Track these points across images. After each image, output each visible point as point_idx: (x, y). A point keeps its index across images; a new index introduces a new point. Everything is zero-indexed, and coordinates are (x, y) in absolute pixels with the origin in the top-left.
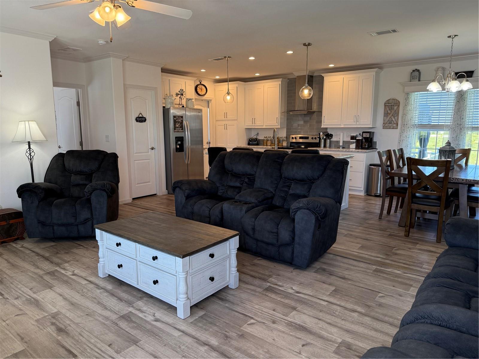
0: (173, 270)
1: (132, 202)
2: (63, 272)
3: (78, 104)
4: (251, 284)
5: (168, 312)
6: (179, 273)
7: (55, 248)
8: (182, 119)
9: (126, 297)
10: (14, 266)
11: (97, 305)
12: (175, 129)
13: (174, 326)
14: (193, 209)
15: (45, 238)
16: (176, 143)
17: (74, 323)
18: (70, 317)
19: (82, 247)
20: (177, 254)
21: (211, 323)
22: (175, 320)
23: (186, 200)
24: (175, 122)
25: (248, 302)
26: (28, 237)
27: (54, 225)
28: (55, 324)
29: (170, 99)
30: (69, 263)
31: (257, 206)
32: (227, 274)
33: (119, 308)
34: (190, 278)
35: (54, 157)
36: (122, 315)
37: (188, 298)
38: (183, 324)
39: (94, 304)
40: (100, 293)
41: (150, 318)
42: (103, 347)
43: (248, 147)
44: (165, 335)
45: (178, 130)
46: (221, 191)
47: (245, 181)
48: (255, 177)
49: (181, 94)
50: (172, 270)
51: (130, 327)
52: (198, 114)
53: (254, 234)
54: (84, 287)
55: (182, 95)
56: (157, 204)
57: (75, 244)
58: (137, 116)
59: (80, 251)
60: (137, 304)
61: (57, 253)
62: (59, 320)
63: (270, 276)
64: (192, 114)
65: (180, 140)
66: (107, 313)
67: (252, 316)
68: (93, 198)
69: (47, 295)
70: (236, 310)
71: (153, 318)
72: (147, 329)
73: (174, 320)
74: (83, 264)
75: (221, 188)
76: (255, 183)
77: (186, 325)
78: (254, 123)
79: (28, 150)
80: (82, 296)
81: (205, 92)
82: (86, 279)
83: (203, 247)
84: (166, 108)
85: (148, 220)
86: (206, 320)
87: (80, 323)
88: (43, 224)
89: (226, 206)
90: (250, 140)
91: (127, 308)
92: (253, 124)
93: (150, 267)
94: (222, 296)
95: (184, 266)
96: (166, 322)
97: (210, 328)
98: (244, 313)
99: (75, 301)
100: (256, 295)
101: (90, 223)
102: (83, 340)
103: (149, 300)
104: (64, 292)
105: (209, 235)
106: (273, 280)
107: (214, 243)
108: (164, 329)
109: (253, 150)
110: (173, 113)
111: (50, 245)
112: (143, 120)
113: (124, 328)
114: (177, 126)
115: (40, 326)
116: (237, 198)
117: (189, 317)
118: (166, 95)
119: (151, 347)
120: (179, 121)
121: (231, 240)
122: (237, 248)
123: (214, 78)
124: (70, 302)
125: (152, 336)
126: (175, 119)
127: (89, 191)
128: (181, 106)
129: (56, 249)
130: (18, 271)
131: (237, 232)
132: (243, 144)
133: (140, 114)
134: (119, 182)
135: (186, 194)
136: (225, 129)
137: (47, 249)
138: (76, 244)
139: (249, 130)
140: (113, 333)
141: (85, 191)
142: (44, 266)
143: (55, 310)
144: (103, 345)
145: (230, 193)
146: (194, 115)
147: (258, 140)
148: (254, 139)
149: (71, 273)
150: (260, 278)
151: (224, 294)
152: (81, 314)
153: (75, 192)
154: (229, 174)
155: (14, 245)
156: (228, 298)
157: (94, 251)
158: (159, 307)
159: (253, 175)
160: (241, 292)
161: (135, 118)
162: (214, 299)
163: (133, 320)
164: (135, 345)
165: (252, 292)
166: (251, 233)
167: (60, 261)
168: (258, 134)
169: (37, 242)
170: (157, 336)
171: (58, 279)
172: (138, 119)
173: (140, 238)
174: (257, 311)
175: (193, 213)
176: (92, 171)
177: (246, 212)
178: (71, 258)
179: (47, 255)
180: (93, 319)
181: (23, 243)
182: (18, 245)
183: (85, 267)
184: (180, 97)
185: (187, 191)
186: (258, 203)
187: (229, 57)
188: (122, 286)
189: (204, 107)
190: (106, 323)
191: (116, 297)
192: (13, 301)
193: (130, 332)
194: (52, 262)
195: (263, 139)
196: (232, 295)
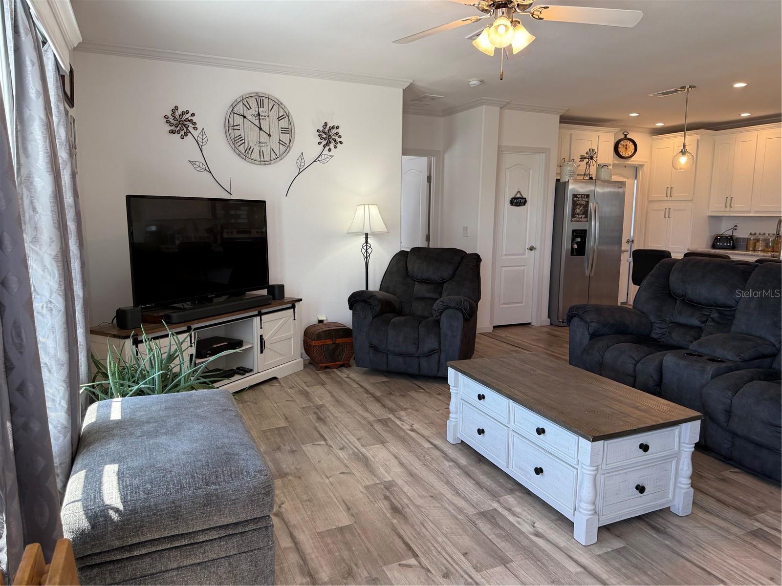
0: (572, 458)
1: (492, 331)
2: (398, 423)
3: (429, 179)
4: (718, 516)
5: (558, 526)
6: (583, 465)
7: (387, 386)
8: (587, 200)
9: (488, 484)
10: (338, 402)
11: (445, 485)
12: (573, 217)
13: (568, 553)
14: (603, 358)
15: (375, 370)
16: (573, 240)
17: (414, 504)
18: (408, 494)
19: (422, 391)
20: (583, 433)
21: (637, 567)
22: (569, 543)
23: (590, 340)
24: (575, 205)
25: (710, 547)
26: (355, 365)
27: (388, 352)
28: (388, 498)
29: (570, 166)
30: (406, 411)
31: (737, 369)
32: (669, 485)
33: (477, 499)
34: (601, 479)
35: (394, 256)
36: (483, 511)
37: (596, 512)
38: (584, 555)
39: (442, 482)
40: (450, 466)
41: (526, 528)
42: (455, 554)
43: (713, 251)
44: (553, 564)
45: (579, 218)
46: (658, 331)
47: (711, 317)
48: (735, 311)
49: (591, 156)
50: (570, 457)
51: (495, 535)
52: (616, 190)
53: (728, 421)
54: (427, 453)
55: (592, 158)
56: (533, 340)
57: (413, 385)
58: (513, 197)
59: (420, 397)
60: (505, 498)
61: (391, 394)
62: (393, 494)
63: (761, 510)
64: (607, 190)
65: (580, 235)
66: (461, 503)
67: (721, 577)
68: (444, 320)
69: (379, 454)
70: (687, 556)
71: (531, 530)
72: (522, 545)
73: (567, 541)
74: (426, 416)
75: (657, 325)
76: (735, 322)
77: (590, 558)
78: (728, 205)
79: (365, 244)
80: (423, 466)
81: (632, 153)
82: (429, 441)
83: (630, 429)
84: (562, 181)
85: (527, 365)
86: (627, 559)
87: (421, 507)
88: (375, 348)
89: (670, 360)
90: (716, 239)
91: (490, 502)
92: (728, 208)
93: (530, 444)
94: (657, 523)
95: (593, 455)
96: (554, 542)
97: (635, 575)
98: (705, 567)
99: (415, 471)
100: (728, 538)
101: (436, 356)
102: (427, 534)
103: (525, 498)
104: (400, 454)
105: (640, 410)
106: (767, 518)
107: (651, 426)
108: (551, 554)
109: (729, 258)
110: (573, 190)
111: (381, 381)
112: (522, 203)
113: (486, 533)
114: (578, 211)
115: (370, 496)
116: (693, 346)
117: (594, 545)
118: (563, 161)
119: (529, 578)
120: (582, 204)
121: (683, 425)
122: (695, 444)
123: (652, 126)
124: (407, 470)
125: (530, 559)
126: (575, 199)
127: (439, 310)
128: (587, 178)
129: (389, 387)
130: (343, 411)
131: (698, 414)
132: (702, 246)
133: (517, 193)
134: (480, 299)
135: (591, 331)
136: (665, 217)
137: (377, 385)
138: (416, 384)
139: (716, 219)
140: (468, 535)
141: (433, 308)
142: (374, 409)
143: (389, 479)
144: (455, 550)
145: (676, 337)
146: (610, 192)
147: (734, 239)
148: (727, 237)
149: (409, 427)
150: (737, 509)
151: (661, 520)
152: (423, 493)
153: (419, 308)
154: (677, 301)
155: (339, 373)
156: (669, 530)
157: (440, 400)
158: (541, 513)
159: (731, 307)
160: (696, 527)
161: (510, 199)
162: (641, 525)
163: (500, 523)
164: (503, 566)
165: (719, 532)
166: (722, 418)
167: (394, 406)
168: (735, 228)
169: (365, 373)
170: (539, 561)
171: (392, 432)
172: (513, 200)
173: (517, 393)
174: (733, 571)
175: (602, 365)
176: (444, 279)
177: (712, 378)
178: (408, 404)
179: (378, 394)
180: (440, 506)
181: (349, 373)
182: (344, 374)
183: (427, 421)
184: (588, 162)
185: (593, 324)
186: (742, 362)
187: (690, 87)
188: (481, 463)
189: (628, 178)
190: (459, 517)
191: (474, 480)
192: (337, 451)
193: (495, 543)
194: (384, 406)
195: (747, 237)
196: (679, 527)
